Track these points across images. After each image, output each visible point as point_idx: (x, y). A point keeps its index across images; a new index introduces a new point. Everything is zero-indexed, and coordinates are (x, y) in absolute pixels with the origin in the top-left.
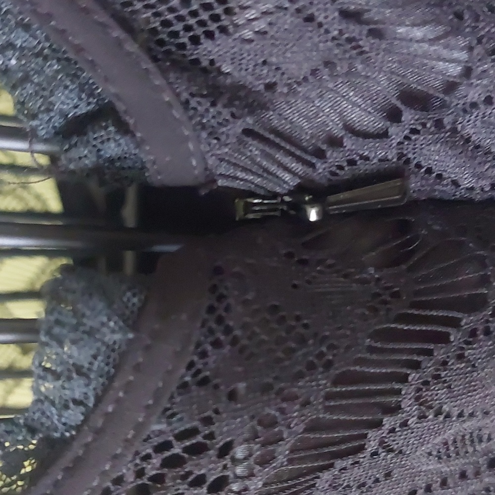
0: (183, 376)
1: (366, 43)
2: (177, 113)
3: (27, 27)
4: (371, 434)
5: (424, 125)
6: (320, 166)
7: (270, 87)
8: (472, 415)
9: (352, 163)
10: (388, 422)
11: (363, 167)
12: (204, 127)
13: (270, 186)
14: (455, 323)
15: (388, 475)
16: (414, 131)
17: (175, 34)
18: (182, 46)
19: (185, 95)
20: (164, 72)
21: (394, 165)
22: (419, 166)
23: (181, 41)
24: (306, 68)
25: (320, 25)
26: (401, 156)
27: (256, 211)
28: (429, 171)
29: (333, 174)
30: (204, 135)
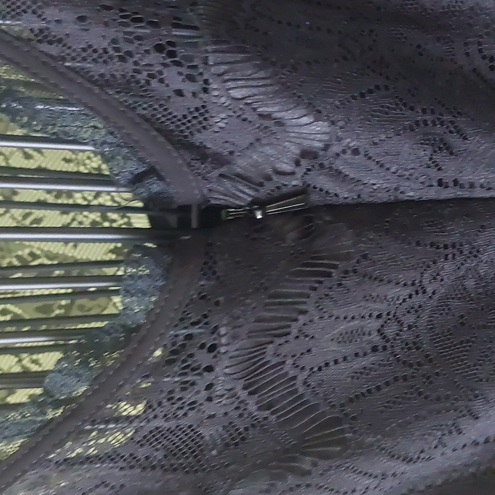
0: (192, 295)
1: (275, 129)
2: (186, 169)
3: (112, 133)
4: (293, 324)
5: (313, 166)
6: (262, 190)
7: (231, 153)
8: (353, 318)
9: (278, 188)
10: (302, 319)
11: (284, 190)
12: (199, 174)
13: (238, 202)
14: (335, 267)
15: (309, 351)
16: (309, 170)
17: (182, 131)
18: (186, 137)
19: (189, 160)
20: (177, 149)
21: (301, 188)
22: (315, 188)
23: (186, 134)
24: (248, 142)
25: (250, 122)
26: (304, 183)
27: (231, 215)
28: (321, 190)
29: (269, 194)
30: (200, 178)
